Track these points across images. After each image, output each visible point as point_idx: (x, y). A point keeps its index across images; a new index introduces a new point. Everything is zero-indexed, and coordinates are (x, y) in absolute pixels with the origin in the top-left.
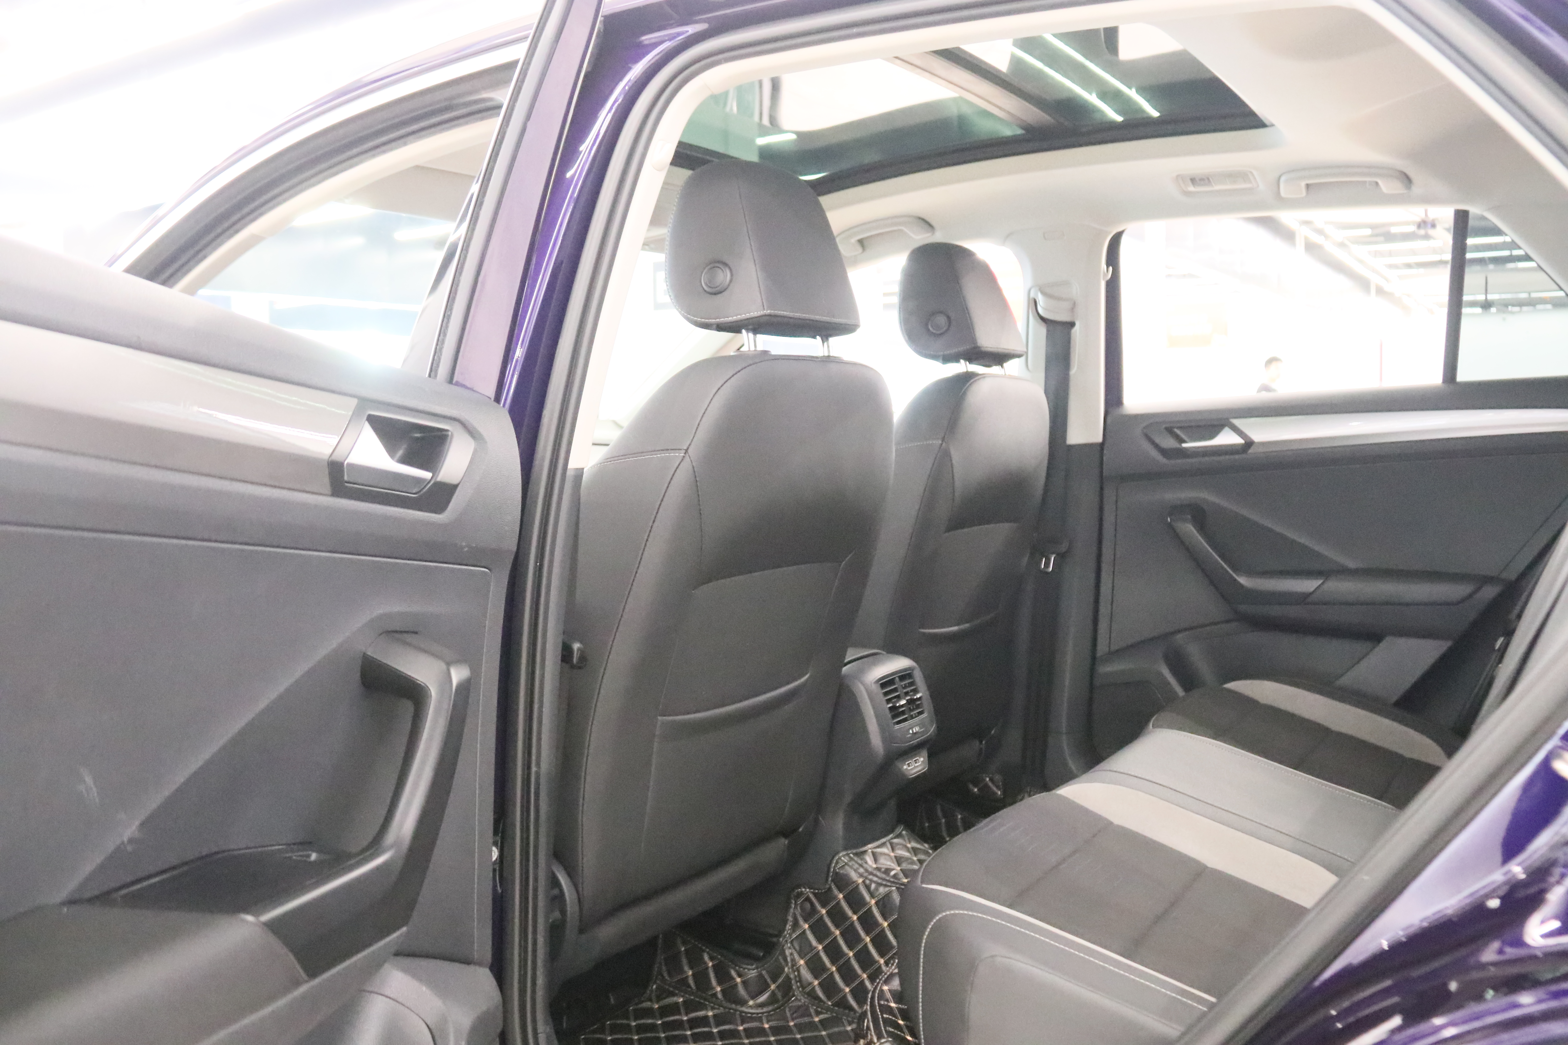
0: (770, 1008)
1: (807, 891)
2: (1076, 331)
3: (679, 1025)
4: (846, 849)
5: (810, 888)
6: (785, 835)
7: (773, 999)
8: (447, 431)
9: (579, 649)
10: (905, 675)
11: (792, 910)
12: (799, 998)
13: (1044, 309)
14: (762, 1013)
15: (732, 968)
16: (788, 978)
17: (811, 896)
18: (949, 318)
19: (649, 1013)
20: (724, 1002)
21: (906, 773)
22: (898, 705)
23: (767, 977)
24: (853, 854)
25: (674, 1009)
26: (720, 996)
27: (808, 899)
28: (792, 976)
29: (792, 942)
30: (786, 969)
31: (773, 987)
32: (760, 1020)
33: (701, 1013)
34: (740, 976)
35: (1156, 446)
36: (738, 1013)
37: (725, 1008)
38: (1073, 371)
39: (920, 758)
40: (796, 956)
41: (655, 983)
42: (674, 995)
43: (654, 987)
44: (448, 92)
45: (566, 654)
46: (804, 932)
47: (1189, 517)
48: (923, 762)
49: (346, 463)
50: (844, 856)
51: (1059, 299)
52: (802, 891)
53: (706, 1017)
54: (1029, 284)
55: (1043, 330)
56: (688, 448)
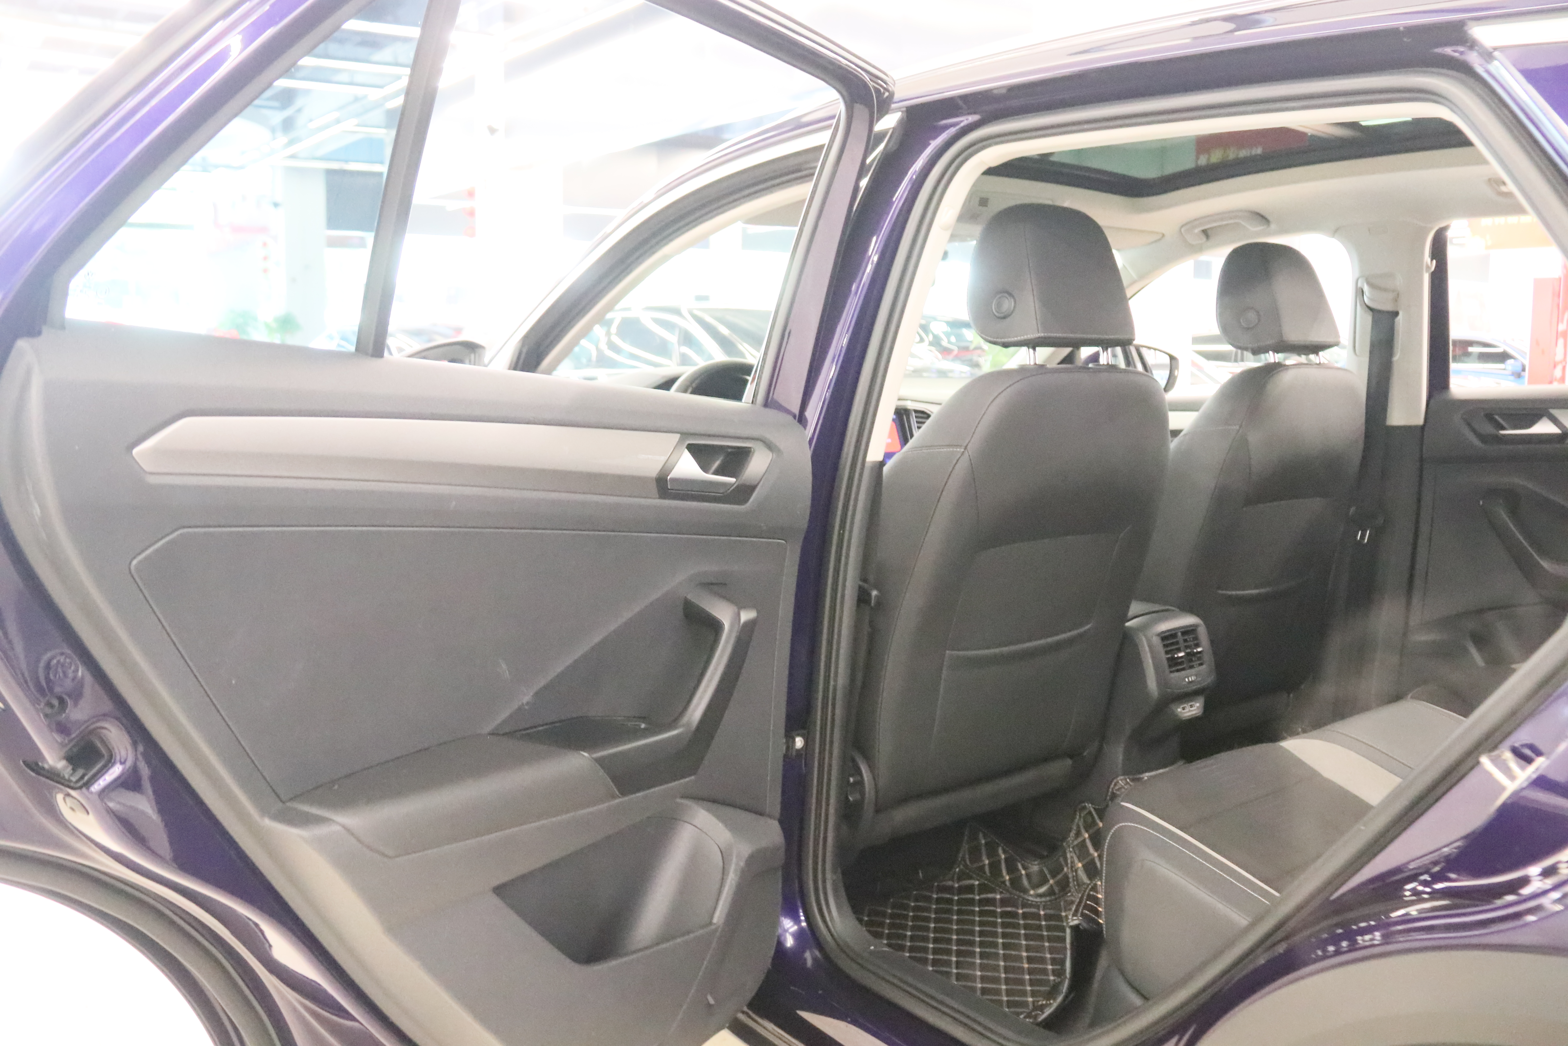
0: (1048, 898)
1: (1089, 806)
2: (1400, 319)
3: (971, 902)
4: (1123, 774)
5: (1092, 804)
6: (1071, 757)
7: (1051, 892)
8: (750, 448)
9: (876, 596)
10: (1189, 631)
11: (1076, 820)
12: (1074, 894)
13: (1370, 299)
14: (1041, 902)
15: (1019, 862)
16: (1066, 877)
17: (1092, 810)
18: (1258, 312)
19: (950, 889)
20: (1010, 889)
21: (1179, 714)
22: (1176, 656)
23: (1046, 872)
24: (1130, 779)
25: (970, 889)
26: (1008, 883)
27: (1090, 813)
28: (1070, 875)
29: (1073, 848)
30: (1065, 869)
31: (1051, 882)
32: (1038, 907)
33: (990, 896)
34: (1025, 868)
35: (1474, 431)
36: (1021, 899)
37: (1011, 893)
38: (1396, 358)
39: (1196, 703)
40: (1076, 860)
41: (959, 866)
42: (971, 878)
43: (957, 870)
44: (800, 160)
45: (863, 598)
46: (1084, 840)
47: (1501, 501)
48: (1198, 707)
49: (669, 478)
50: (1121, 780)
51: (1385, 290)
52: (1085, 806)
53: (995, 899)
54: (1357, 275)
55: (1369, 318)
56: (967, 445)
